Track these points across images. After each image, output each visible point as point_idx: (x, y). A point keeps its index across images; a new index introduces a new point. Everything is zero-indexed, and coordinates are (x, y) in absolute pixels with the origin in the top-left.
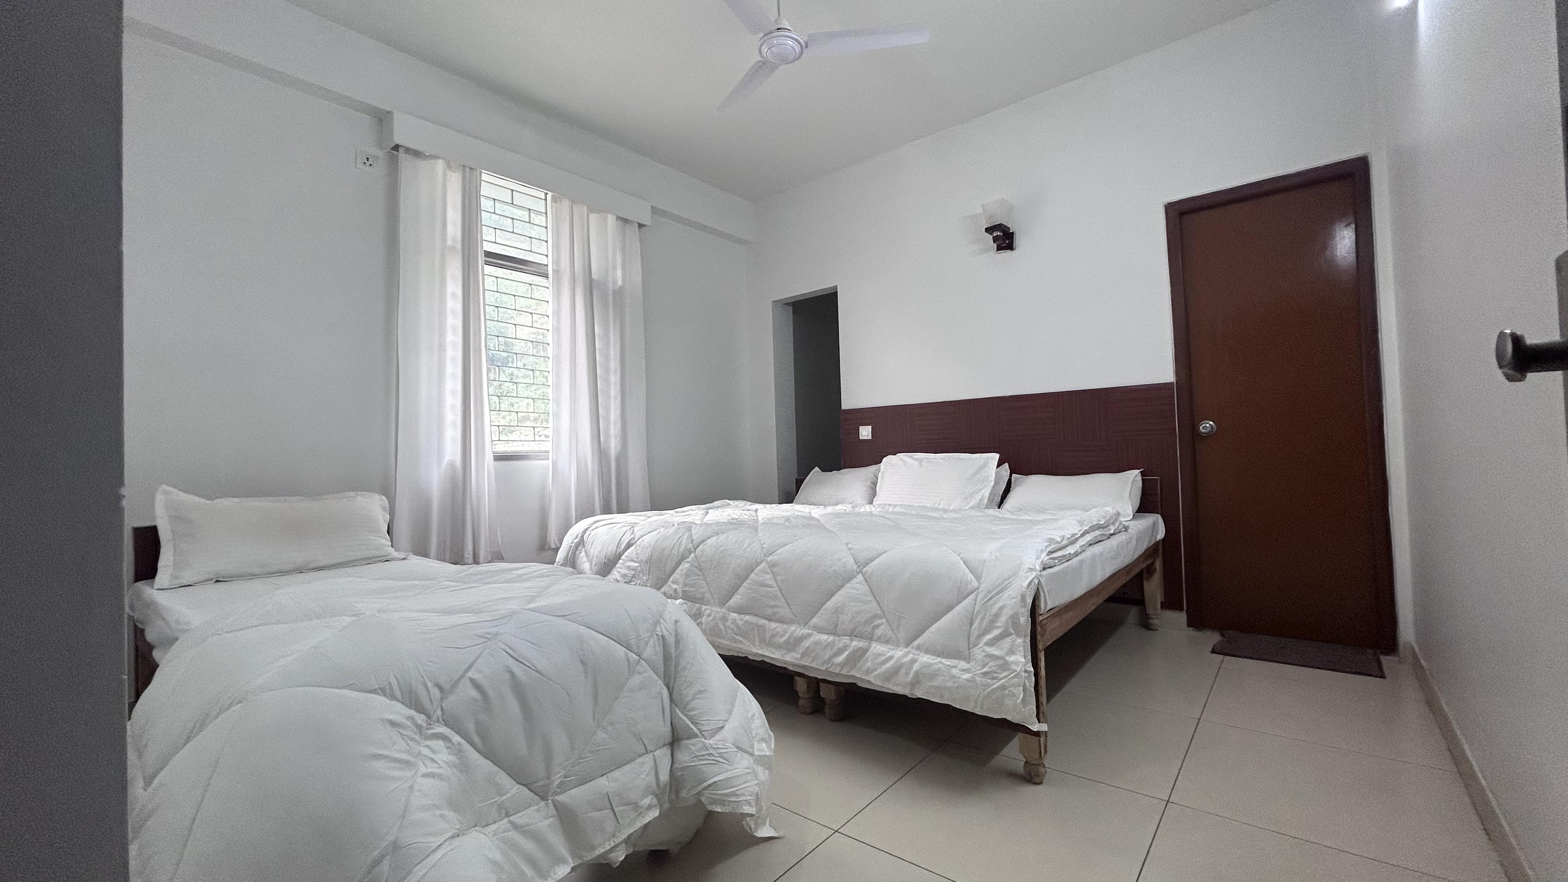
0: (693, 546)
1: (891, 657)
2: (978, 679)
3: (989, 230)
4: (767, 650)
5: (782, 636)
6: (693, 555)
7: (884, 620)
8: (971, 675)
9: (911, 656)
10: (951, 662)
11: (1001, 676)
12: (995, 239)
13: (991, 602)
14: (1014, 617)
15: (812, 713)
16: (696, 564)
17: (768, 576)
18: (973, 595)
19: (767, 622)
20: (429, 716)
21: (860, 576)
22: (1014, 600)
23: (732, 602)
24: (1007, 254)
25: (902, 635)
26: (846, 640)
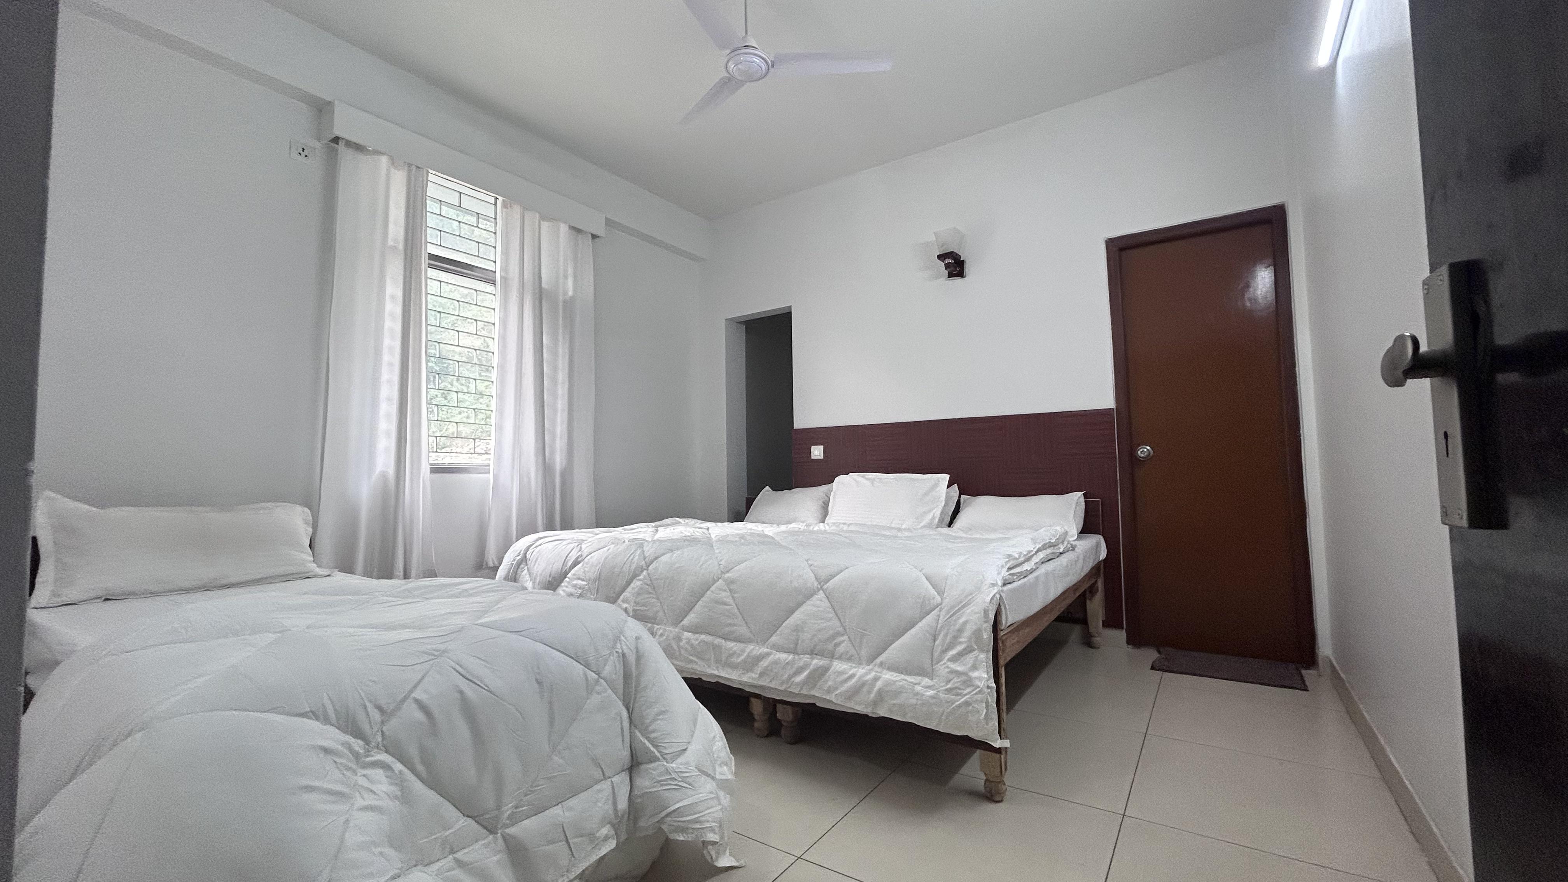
0: (646, 562)
1: (852, 676)
2: (942, 695)
3: (941, 257)
4: (723, 670)
5: (739, 655)
6: (645, 573)
7: (845, 638)
8: (935, 692)
9: (873, 674)
10: (914, 679)
11: (965, 692)
12: (947, 266)
13: (954, 618)
14: (977, 633)
15: (767, 736)
16: (649, 582)
17: (724, 594)
18: (936, 611)
19: (723, 641)
20: (367, 743)
21: (821, 592)
22: (977, 616)
23: (686, 622)
24: (958, 281)
25: (864, 653)
26: (806, 658)
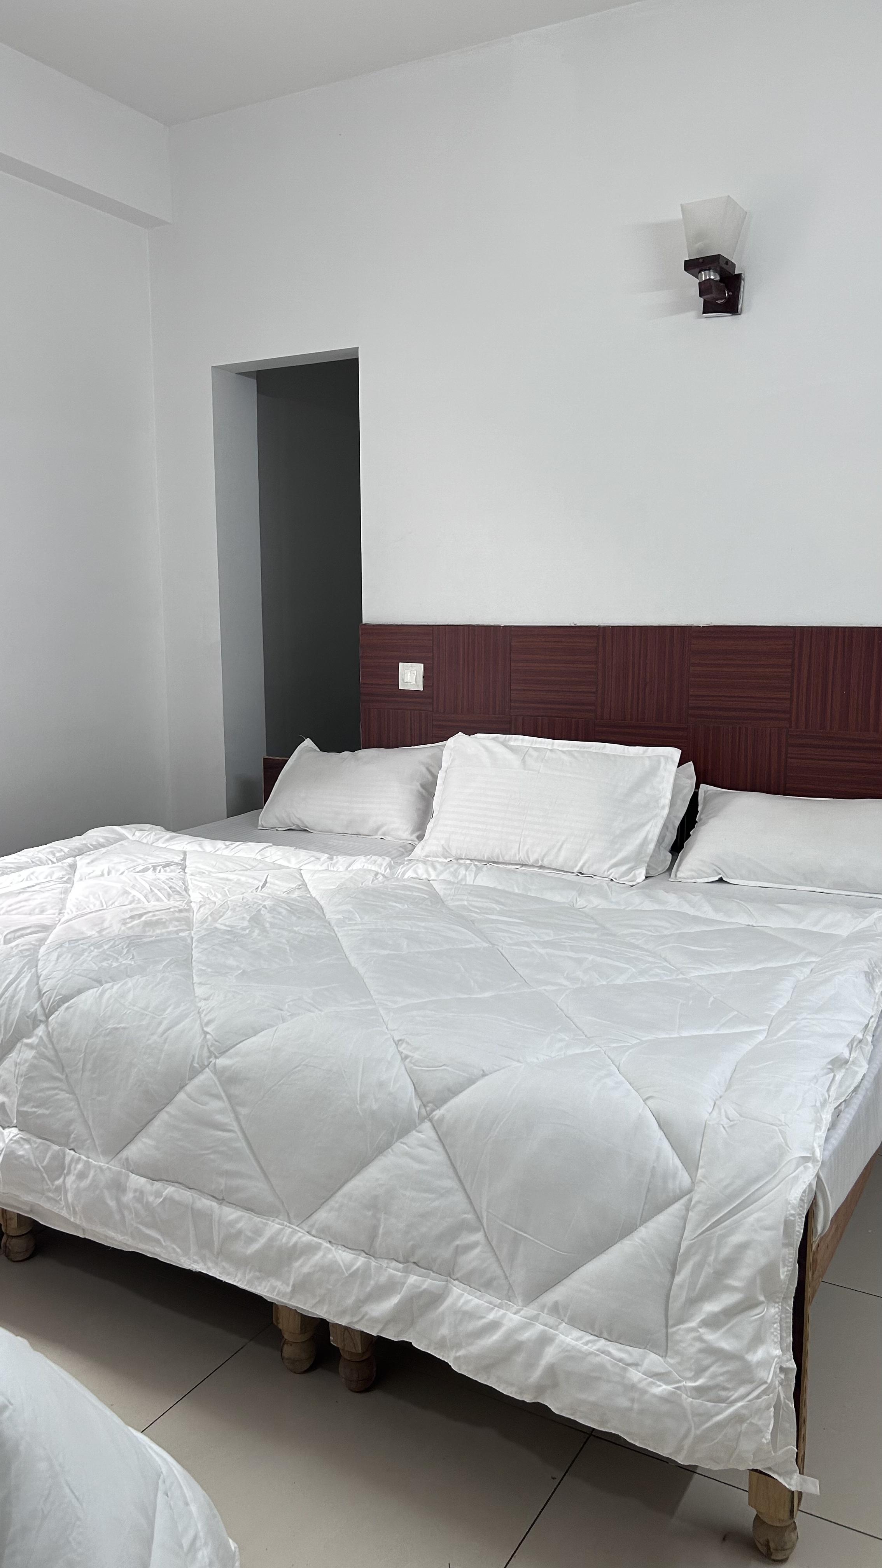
0: (42, 1005)
1: (494, 1326)
2: (687, 1400)
3: (692, 266)
4: (216, 1264)
5: (250, 1241)
6: (40, 1031)
7: (478, 1237)
8: (670, 1388)
9: (539, 1327)
10: (630, 1354)
11: (736, 1395)
12: (704, 289)
13: (719, 1230)
14: (768, 1273)
16: (50, 1053)
17: (216, 1104)
18: (677, 1206)
19: (214, 1204)
21: (427, 1125)
22: (768, 1233)
23: (133, 1151)
24: (724, 320)
25: (519, 1276)
26: (392, 1270)
